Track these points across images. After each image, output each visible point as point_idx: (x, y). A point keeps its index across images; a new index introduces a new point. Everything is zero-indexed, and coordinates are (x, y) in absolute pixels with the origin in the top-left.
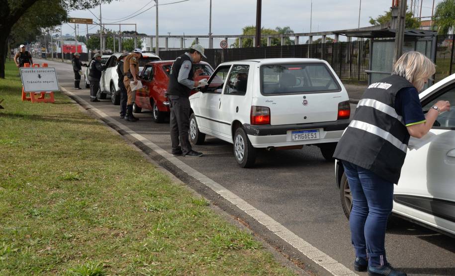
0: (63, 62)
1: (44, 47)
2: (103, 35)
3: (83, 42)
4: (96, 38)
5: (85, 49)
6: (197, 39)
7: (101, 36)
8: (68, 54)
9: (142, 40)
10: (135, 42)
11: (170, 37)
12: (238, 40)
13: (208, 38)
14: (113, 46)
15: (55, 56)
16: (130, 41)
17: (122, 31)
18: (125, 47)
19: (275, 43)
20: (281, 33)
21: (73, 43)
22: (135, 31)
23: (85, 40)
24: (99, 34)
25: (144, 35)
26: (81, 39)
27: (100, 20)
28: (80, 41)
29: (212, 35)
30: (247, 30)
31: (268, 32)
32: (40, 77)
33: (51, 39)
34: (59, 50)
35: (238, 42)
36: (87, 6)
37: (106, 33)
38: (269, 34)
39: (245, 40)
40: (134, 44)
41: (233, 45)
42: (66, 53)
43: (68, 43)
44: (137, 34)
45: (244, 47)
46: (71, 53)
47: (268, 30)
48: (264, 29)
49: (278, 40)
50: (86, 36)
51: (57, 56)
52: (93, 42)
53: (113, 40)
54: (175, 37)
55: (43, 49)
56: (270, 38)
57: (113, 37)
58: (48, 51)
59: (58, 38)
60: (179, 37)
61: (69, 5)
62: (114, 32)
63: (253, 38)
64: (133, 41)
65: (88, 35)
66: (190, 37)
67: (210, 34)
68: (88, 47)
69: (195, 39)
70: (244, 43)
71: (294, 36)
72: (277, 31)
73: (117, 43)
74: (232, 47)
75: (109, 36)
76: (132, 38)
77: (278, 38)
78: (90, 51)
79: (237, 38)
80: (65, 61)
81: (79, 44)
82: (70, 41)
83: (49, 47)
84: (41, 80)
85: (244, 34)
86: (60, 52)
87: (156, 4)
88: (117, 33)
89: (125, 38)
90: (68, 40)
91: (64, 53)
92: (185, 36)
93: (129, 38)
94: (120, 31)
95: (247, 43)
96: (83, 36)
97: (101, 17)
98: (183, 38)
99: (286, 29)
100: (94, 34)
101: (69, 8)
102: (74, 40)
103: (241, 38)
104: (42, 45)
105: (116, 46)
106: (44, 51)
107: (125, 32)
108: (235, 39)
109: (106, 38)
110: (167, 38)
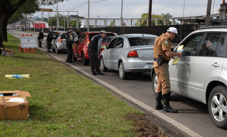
0: (34, 33)
1: (23, 24)
2: (58, 17)
3: (46, 21)
4: (54, 19)
5: (47, 26)
6: (114, 20)
7: (57, 18)
8: (38, 29)
9: (81, 21)
10: (77, 22)
11: (98, 19)
12: (138, 21)
13: (121, 20)
14: (64, 24)
15: (29, 30)
16: (74, 21)
17: (70, 15)
18: (71, 25)
19: (160, 23)
20: (164, 17)
21: (40, 22)
22: (77, 15)
23: (48, 20)
24: (56, 17)
25: (82, 18)
26: (45, 20)
27: (57, 10)
28: (44, 21)
29: (123, 18)
30: (144, 15)
31: (157, 17)
32: (28, 41)
33: (27, 20)
34: (32, 26)
35: (138, 22)
36: (51, 4)
37: (60, 16)
38: (157, 18)
39: (143, 21)
40: (76, 23)
41: (135, 24)
42: (36, 28)
43: (37, 22)
44: (79, 17)
45: (142, 26)
46: (39, 28)
47: (157, 15)
48: (154, 15)
49: (162, 21)
50: (48, 18)
51: (31, 30)
52: (52, 22)
53: (64, 21)
54: (101, 19)
55: (22, 25)
56: (157, 20)
57: (64, 19)
58: (25, 27)
59: (31, 19)
60: (103, 19)
61: (41, 3)
62: (65, 15)
63: (147, 20)
64: (76, 21)
65: (49, 18)
66: (110, 19)
67: (122, 17)
68: (49, 25)
69: (112, 20)
70: (142, 23)
71: (172, 19)
72: (162, 16)
73: (66, 22)
74: (135, 26)
75: (61, 18)
76: (75, 20)
77: (163, 20)
78: (50, 27)
79: (138, 20)
80: (35, 33)
81: (44, 22)
82: (38, 21)
83: (26, 24)
84: (29, 42)
85: (142, 18)
86: (33, 27)
87: (88, 2)
88: (66, 17)
89: (71, 19)
90: (37, 20)
91: (35, 28)
92: (107, 19)
93: (74, 19)
94: (68, 15)
95: (144, 23)
96: (46, 18)
97: (57, 8)
98: (105, 20)
99: (167, 15)
100: (53, 17)
101: (41, 4)
102: (40, 20)
103: (140, 20)
104: (22, 23)
105: (65, 24)
106: (23, 27)
107: (71, 16)
108: (136, 20)
109: (60, 19)
110: (96, 19)
